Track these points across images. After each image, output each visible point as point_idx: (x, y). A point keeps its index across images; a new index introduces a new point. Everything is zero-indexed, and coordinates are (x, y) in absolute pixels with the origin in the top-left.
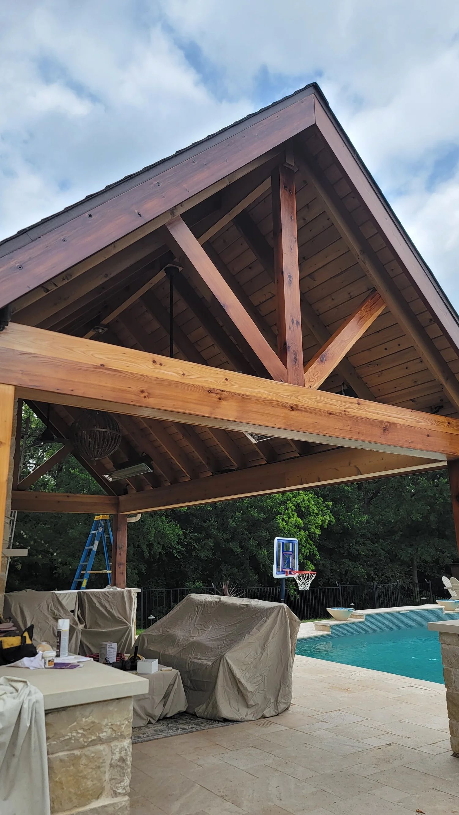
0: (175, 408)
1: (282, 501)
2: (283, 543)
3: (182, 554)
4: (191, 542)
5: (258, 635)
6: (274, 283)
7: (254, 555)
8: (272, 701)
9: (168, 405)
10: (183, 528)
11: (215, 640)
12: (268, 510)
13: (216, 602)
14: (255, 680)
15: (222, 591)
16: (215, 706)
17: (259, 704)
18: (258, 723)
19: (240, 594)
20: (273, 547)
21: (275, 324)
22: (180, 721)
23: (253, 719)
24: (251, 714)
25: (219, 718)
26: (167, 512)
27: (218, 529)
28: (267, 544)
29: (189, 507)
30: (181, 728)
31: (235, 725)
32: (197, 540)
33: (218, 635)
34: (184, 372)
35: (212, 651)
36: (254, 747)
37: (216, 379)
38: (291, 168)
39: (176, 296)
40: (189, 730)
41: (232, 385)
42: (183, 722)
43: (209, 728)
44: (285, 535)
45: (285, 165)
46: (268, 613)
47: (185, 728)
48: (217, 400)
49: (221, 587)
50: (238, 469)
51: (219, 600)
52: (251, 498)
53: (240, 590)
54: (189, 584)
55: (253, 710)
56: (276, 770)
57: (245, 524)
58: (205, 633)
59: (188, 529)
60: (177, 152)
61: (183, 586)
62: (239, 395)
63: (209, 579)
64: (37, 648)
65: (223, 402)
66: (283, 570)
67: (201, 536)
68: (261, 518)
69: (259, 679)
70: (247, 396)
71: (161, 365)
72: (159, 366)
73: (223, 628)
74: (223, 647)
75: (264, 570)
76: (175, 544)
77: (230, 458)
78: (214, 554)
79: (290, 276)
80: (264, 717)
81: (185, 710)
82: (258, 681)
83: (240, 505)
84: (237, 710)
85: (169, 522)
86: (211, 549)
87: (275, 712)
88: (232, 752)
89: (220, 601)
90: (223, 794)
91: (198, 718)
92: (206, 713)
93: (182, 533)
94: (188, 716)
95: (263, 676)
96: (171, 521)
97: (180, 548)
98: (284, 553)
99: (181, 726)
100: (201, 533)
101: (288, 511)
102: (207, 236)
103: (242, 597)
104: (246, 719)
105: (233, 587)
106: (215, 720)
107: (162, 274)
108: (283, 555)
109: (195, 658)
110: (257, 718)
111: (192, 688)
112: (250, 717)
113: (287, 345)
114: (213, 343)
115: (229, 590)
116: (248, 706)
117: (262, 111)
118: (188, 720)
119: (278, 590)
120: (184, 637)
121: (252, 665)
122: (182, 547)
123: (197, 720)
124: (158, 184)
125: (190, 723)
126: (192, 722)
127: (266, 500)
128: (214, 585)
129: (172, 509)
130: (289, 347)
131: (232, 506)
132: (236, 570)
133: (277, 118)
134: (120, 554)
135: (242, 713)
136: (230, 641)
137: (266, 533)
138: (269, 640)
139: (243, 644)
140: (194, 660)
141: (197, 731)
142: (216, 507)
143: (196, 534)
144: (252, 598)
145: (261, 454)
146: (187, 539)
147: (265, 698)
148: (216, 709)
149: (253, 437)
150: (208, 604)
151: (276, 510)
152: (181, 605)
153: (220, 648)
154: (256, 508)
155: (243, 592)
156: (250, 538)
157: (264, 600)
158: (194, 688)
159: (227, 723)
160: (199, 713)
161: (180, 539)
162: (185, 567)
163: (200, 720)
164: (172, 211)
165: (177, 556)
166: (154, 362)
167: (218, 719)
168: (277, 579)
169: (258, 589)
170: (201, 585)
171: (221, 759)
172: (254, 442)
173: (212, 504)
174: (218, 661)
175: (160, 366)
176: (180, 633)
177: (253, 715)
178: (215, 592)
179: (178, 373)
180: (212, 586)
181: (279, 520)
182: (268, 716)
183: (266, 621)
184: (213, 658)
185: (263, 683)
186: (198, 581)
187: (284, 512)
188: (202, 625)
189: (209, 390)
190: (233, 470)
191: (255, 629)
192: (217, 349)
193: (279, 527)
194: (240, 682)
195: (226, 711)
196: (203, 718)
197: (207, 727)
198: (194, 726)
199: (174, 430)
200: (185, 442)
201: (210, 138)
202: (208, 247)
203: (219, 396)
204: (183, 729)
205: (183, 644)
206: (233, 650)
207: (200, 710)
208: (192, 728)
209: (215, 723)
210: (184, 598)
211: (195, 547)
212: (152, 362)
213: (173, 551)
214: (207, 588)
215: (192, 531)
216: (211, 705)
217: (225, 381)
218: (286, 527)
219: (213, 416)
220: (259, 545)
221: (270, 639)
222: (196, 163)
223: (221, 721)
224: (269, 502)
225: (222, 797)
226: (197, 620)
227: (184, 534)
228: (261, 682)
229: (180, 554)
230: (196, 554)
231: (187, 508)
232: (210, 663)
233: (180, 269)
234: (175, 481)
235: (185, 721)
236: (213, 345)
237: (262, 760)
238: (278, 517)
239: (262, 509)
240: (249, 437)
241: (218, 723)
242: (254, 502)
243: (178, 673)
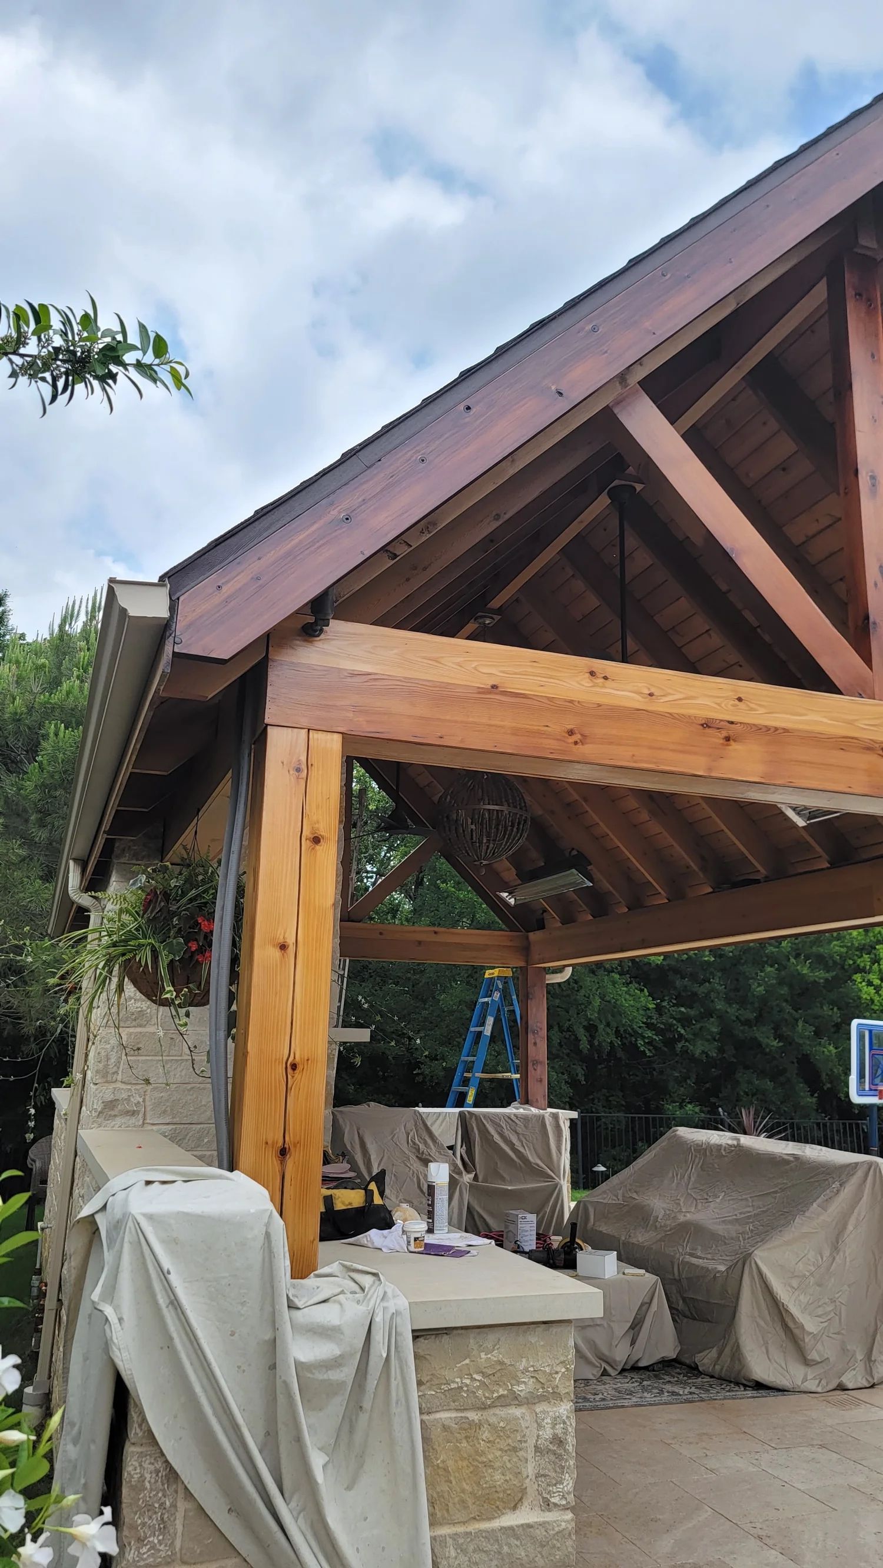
0: (635, 762)
1: (864, 945)
2: (870, 1032)
3: (655, 1048)
4: (672, 1025)
5: (822, 1218)
6: (839, 494)
7: (807, 1055)
8: (860, 1356)
9: (623, 755)
10: (655, 996)
11: (731, 1222)
12: (835, 962)
13: (731, 1146)
14: (820, 1311)
15: (740, 1124)
16: (737, 1354)
17: (831, 1360)
18: (830, 1398)
19: (780, 1132)
20: (849, 1039)
21: (841, 580)
22: (665, 1377)
23: (819, 1390)
24: (814, 1378)
25: (745, 1380)
26: (623, 964)
27: (728, 1000)
28: (835, 1033)
29: (666, 955)
30: (668, 1392)
31: (781, 1399)
32: (685, 1021)
33: (736, 1213)
34: (653, 690)
35: (725, 1244)
36: (822, 1446)
37: (718, 701)
38: (869, 253)
39: (632, 541)
40: (685, 1397)
41: (752, 709)
42: (672, 1380)
43: (725, 1399)
44: (874, 1015)
45: (856, 250)
46: (843, 1176)
47: (677, 1391)
48: (722, 741)
49: (738, 1116)
50: (767, 879)
51: (735, 1143)
52: (796, 939)
53: (778, 1125)
54: (671, 1107)
55: (818, 1370)
56: (874, 1499)
57: (784, 990)
58: (709, 1206)
59: (666, 998)
60: (630, 261)
61: (659, 1110)
62: (769, 730)
63: (713, 1100)
64: (393, 1213)
65: (734, 746)
66: (873, 1087)
67: (692, 1013)
68: (820, 978)
69: (829, 1309)
70: (786, 730)
71: (606, 678)
72: (601, 681)
73: (746, 1199)
74: (749, 1238)
75: (829, 1085)
76: (640, 1027)
77: (750, 857)
78: (721, 1050)
79: (873, 478)
80: (841, 1388)
81: (675, 1357)
82: (826, 1314)
83: (773, 953)
84: (782, 1368)
85: (627, 984)
86: (715, 1040)
87: (867, 1379)
88: (775, 1451)
89: (739, 1145)
90: (761, 1533)
91: (703, 1376)
92: (718, 1367)
93: (655, 1006)
94: (681, 1369)
95: (838, 1303)
96: (631, 982)
97: (650, 1035)
98: (873, 1052)
99: (669, 1387)
100: (692, 1008)
101: (879, 965)
102: (692, 416)
103: (785, 1139)
104: (803, 1388)
105: (763, 1118)
106: (737, 1384)
107: (603, 501)
108: (872, 1056)
109: (691, 1255)
110: (828, 1389)
111: (688, 1313)
112: (811, 1385)
113: (871, 619)
114: (708, 628)
115: (755, 1122)
116: (807, 1362)
117: (804, 149)
118: (681, 1377)
119: (863, 1129)
120: (668, 1212)
121: (812, 1280)
122: (654, 1032)
123: (700, 1379)
124: (594, 329)
125: (686, 1383)
126: (690, 1381)
127: (830, 942)
128: (724, 1111)
129: (632, 959)
130: (875, 623)
131: (756, 954)
132: (769, 1085)
133: (838, 157)
134: (535, 1044)
135: (794, 1374)
136: (763, 1226)
137: (832, 1009)
138: (848, 1232)
139: (790, 1234)
140: (688, 1258)
141: (702, 1400)
142: (721, 956)
143: (683, 1009)
144: (807, 1142)
145: (818, 848)
146: (664, 1018)
147: (844, 1350)
148: (739, 1360)
149: (798, 814)
150: (714, 1150)
151: (851, 962)
152: (658, 1149)
153: (741, 1239)
154: (807, 958)
155: (785, 1130)
156: (797, 1020)
157: (833, 1147)
158: (691, 1314)
159: (763, 1392)
160: (704, 1365)
161: (650, 1017)
162: (661, 1072)
163: (707, 1379)
164: (622, 377)
165: (644, 1051)
166: (592, 674)
167: (745, 1382)
168: (859, 1105)
169: (818, 1124)
170: (697, 1109)
171: (755, 1462)
172: (801, 823)
173: (712, 949)
174: (740, 1264)
175: (603, 680)
176: (658, 1204)
177: (817, 1381)
178: (726, 1126)
179: (640, 693)
180: (719, 1113)
181: (861, 983)
182: (850, 1386)
183: (838, 1191)
184: (728, 1258)
185: (837, 1317)
186: (689, 1103)
187: (871, 967)
188: (702, 1190)
189: (703, 722)
190: (757, 881)
191: (815, 1205)
192: (716, 639)
193: (860, 998)
194: (787, 1311)
195: (760, 1368)
196: (712, 1377)
197: (720, 1396)
198: (693, 1389)
199: (632, 803)
200: (655, 828)
201: (695, 222)
202: (695, 438)
203: (724, 734)
204: (673, 1393)
205: (666, 1226)
206: (767, 1246)
207: (706, 1359)
208: (691, 1393)
209: (737, 1388)
210: (662, 1134)
211: (681, 1035)
212: (588, 675)
213: (636, 1040)
214: (708, 1116)
215: (674, 1002)
216: (727, 1350)
217: (737, 702)
218: (876, 998)
219: (714, 774)
220: (818, 1034)
221: (850, 1227)
222: (669, 276)
223: (749, 1387)
224: (836, 947)
225: (760, 1538)
226: (693, 1179)
227: (659, 1009)
228: (832, 1314)
229: (651, 1048)
230: (684, 1048)
231: (662, 957)
232: (722, 1268)
233: (639, 487)
234: (636, 904)
235: (676, 1379)
236: (707, 631)
237: (842, 1473)
238: (858, 977)
239: (820, 961)
240: (791, 814)
241: (745, 1390)
242: (803, 946)
243: (657, 1281)
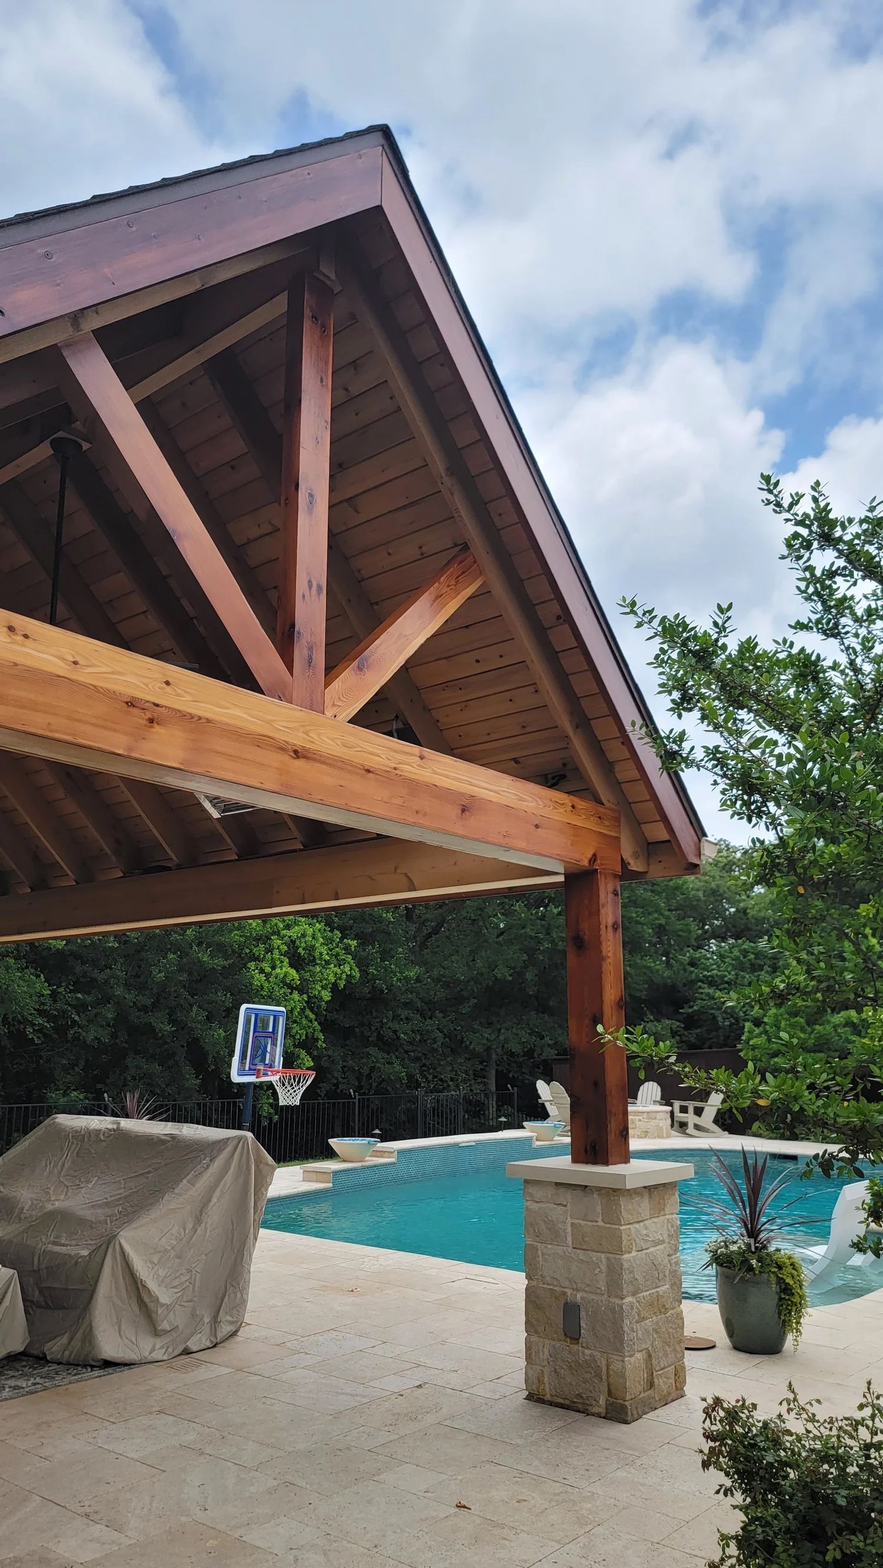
0: (51, 731)
1: (262, 935)
2: (256, 1015)
3: (45, 1035)
4: (64, 1012)
5: (189, 1193)
6: (280, 504)
7: (197, 1039)
8: (207, 1320)
9: (37, 722)
10: (52, 982)
11: (100, 1206)
12: (234, 951)
13: (110, 1130)
14: (176, 1283)
15: (124, 1108)
16: (89, 1337)
17: (180, 1327)
18: (174, 1364)
19: (161, 1114)
20: (237, 1023)
21: (275, 587)
22: (9, 1372)
23: (165, 1358)
24: (162, 1347)
25: (94, 1361)
26: (20, 948)
27: (127, 986)
28: (224, 1017)
29: (69, 939)
30: (10, 1387)
31: (127, 1373)
32: (81, 1007)
33: (107, 1196)
34: (77, 659)
35: (92, 1228)
36: (160, 1412)
37: (146, 681)
38: (328, 283)
39: (72, 501)
40: (26, 1390)
41: (178, 695)
42: (16, 1374)
43: (70, 1383)
44: (262, 1000)
45: (316, 275)
46: (215, 1152)
47: (20, 1384)
48: (145, 722)
49: (122, 1101)
50: (179, 867)
51: (115, 1127)
52: (201, 927)
53: (161, 1106)
54: (54, 1096)
55: (166, 1339)
56: (202, 1454)
57: (184, 977)
58: (80, 1192)
59: (63, 984)
60: (94, 197)
61: (42, 1099)
62: (192, 718)
63: (99, 1086)
65: (157, 728)
66: (253, 1067)
67: (89, 999)
68: (218, 965)
69: (183, 1279)
70: (209, 721)
71: (26, 636)
72: (20, 638)
73: (119, 1182)
74: (116, 1220)
75: (213, 1067)
76: (31, 1014)
77: (164, 844)
78: (114, 1036)
79: (311, 495)
80: (187, 1352)
81: (22, 1349)
82: (182, 1284)
83: (177, 940)
84: (132, 1342)
85: (22, 969)
86: (109, 1025)
87: (211, 1340)
88: (114, 1426)
89: (118, 1128)
90: (88, 1510)
91: (50, 1364)
92: (67, 1353)
93: (49, 992)
94: (27, 1361)
95: (194, 1272)
96: (27, 967)
97: (41, 1022)
98: (257, 1034)
99: (12, 1383)
100: (89, 994)
101: (272, 954)
102: (152, 385)
103: (166, 1120)
104: (150, 1359)
105: (147, 1101)
106: (85, 1366)
107: (44, 451)
108: (255, 1038)
109: (55, 1243)
110: (173, 1355)
111: (43, 1304)
112: (158, 1355)
113: (297, 628)
114: (145, 609)
115: (138, 1106)
116: (156, 1333)
117: (278, 155)
118: (26, 1369)
119: (239, 1106)
120: (35, 1202)
121: (172, 1254)
122: (45, 1020)
123: (46, 1368)
124: (48, 255)
125: (31, 1375)
126: (35, 1372)
127: (231, 931)
128: (109, 1097)
129: (31, 943)
130: (299, 633)
131: (160, 941)
132: (157, 1068)
133: (308, 177)
135: (143, 1347)
136: (132, 1207)
137: (225, 995)
138: (212, 1203)
139: (155, 1213)
140: (50, 1247)
141: (46, 1389)
142: (126, 942)
143: (79, 995)
144: (186, 1122)
145: (229, 840)
146: (58, 1005)
147: (193, 1315)
148: (90, 1342)
149: (214, 806)
150: (93, 1136)
151: (248, 951)
152: (33, 1138)
153: (109, 1222)
154: (208, 946)
155: (166, 1111)
156: (191, 1006)
157: (209, 1126)
158: (46, 1303)
159: (110, 1370)
160: (52, 1353)
161: (43, 1004)
162: (49, 1061)
163: (55, 1366)
164: (76, 317)
165: (33, 1038)
166: (11, 629)
167: (94, 1364)
168: (238, 1084)
169: (199, 1104)
170: (81, 1096)
171: (91, 1440)
172: (216, 815)
173: (117, 935)
174: (104, 1247)
175: (22, 638)
176: (25, 1194)
177: (164, 1350)
178: (110, 1111)
179: (63, 659)
180: (104, 1098)
181: (254, 970)
182: (194, 1349)
183: (208, 1166)
184: (93, 1242)
185: (191, 1286)
186: (74, 1090)
187: (264, 956)
188: (75, 1177)
189: (128, 700)
190: (169, 869)
191: (185, 1181)
192: (152, 622)
193: (251, 984)
194: (144, 1286)
195: (109, 1346)
196: (59, 1363)
197: (66, 1381)
198: (38, 1380)
199: (47, 778)
200: (69, 807)
201: (166, 184)
202: (148, 409)
203: (149, 715)
204: (15, 1388)
205: (31, 1216)
206: (134, 1225)
207: (54, 1348)
208: (34, 1384)
209: (84, 1370)
210: (40, 1123)
211: (74, 1022)
212: (5, 629)
213: (25, 1028)
214: (93, 1102)
215: (72, 988)
216: (79, 1335)
217: (164, 685)
218: (266, 985)
219: (133, 755)
220: (209, 1018)
221: (214, 1200)
222: (134, 229)
223: (97, 1367)
224: (236, 936)
225: (87, 1515)
226: (66, 1166)
227: (54, 995)
228: (188, 1283)
229: (40, 1035)
230: (76, 1035)
231: (64, 942)
232: (85, 1253)
233: (85, 446)
234: (40, 885)
235: (20, 1372)
236: (144, 612)
237: (175, 1435)
238: (252, 965)
239: (221, 949)
240: (207, 805)
241: (92, 1371)
242: (206, 934)
243: (14, 1274)
